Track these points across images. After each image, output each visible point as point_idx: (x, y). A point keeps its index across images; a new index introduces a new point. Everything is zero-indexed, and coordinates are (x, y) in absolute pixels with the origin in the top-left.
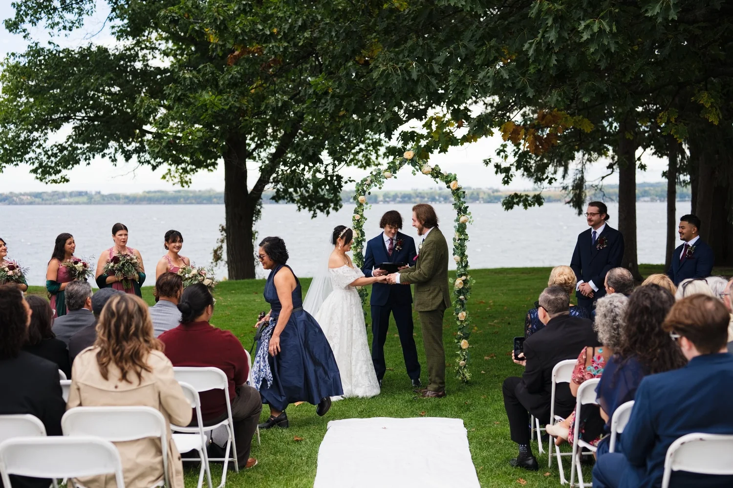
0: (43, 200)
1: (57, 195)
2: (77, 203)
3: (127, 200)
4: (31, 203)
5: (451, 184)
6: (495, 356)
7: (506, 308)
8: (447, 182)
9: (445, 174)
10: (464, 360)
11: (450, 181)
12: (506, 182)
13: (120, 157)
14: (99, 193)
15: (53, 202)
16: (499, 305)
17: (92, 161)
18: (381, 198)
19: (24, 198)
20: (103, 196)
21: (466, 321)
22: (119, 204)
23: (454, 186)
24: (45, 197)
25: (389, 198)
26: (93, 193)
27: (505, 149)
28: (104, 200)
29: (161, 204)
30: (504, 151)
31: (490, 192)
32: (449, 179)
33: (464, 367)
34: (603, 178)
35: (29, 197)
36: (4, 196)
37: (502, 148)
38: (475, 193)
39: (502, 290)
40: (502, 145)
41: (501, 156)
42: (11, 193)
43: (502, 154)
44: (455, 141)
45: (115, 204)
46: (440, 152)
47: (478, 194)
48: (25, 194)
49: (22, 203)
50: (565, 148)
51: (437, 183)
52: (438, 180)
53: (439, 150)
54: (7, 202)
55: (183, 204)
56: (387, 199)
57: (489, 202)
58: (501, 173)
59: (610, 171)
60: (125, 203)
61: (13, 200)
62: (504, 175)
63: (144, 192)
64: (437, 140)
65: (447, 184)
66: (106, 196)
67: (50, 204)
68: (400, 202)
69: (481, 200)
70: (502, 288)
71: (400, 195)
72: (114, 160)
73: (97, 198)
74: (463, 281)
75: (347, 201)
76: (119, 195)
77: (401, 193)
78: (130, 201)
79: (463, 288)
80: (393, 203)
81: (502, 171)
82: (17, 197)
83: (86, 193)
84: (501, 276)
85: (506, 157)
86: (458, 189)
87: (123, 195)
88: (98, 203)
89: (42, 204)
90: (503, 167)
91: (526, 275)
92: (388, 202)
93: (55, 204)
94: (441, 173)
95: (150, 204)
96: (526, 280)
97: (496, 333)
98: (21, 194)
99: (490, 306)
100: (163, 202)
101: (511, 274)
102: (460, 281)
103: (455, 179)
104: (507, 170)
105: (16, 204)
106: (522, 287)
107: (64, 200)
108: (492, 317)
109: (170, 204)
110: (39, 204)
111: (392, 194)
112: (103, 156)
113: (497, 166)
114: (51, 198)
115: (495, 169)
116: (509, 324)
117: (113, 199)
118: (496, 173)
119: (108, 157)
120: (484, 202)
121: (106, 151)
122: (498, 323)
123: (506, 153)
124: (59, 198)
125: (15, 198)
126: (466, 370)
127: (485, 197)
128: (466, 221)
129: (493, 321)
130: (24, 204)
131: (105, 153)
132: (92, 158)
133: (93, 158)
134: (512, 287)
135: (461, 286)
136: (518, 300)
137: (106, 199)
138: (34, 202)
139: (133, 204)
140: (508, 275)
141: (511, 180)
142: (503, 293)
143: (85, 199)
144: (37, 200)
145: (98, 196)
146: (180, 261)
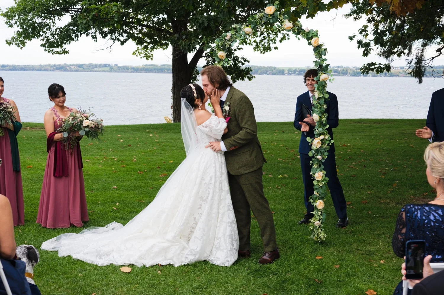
0: (83, 69)
1: (92, 66)
2: (104, 71)
3: (133, 70)
4: (76, 71)
5: (313, 41)
6: (352, 204)
7: (362, 151)
8: (309, 39)
9: (306, 31)
10: (319, 220)
11: (312, 38)
12: (365, 54)
13: (99, 36)
14: (117, 65)
15: (89, 70)
16: (357, 148)
17: (80, 38)
18: (286, 72)
19: (73, 67)
20: (119, 68)
21: (322, 181)
22: (128, 72)
23: (315, 43)
24: (85, 67)
25: (291, 72)
26: (113, 65)
27: (366, 29)
28: (119, 69)
29: (153, 73)
30: (366, 31)
31: (355, 69)
32: (310, 36)
33: (319, 227)
34: (433, 58)
35: (75, 67)
36: (61, 66)
37: (363, 28)
38: (345, 70)
39: (360, 136)
40: (364, 26)
41: (363, 34)
42: (65, 64)
43: (364, 33)
44: (322, 6)
45: (126, 72)
46: (307, 17)
47: (347, 71)
48: (73, 65)
49: (71, 70)
50: (413, 30)
51: (299, 39)
52: (299, 36)
53: (307, 15)
54: (62, 69)
55: (167, 73)
56: (290, 73)
57: (353, 76)
58: (362, 47)
59: (438, 54)
60: (132, 72)
61: (66, 69)
62: (364, 49)
63: (143, 65)
64: (305, 6)
65: (308, 40)
66: (120, 67)
67: (88, 72)
68: (298, 75)
69: (348, 74)
70: (360, 134)
71: (298, 70)
72: (94, 37)
73: (115, 68)
74: (321, 140)
75: (265, 73)
76: (128, 66)
77: (299, 69)
78: (135, 70)
79: (321, 147)
80: (294, 75)
81: (363, 46)
82: (68, 67)
83: (109, 65)
84: (359, 124)
85: (367, 35)
86: (319, 46)
87: (131, 67)
88: (116, 71)
89: (83, 71)
90: (364, 42)
91: (377, 124)
92: (291, 74)
93: (91, 71)
94: (302, 29)
95: (147, 72)
96: (377, 128)
97: (354, 176)
98: (71, 65)
99: (350, 149)
100: (154, 72)
101: (367, 123)
102: (319, 140)
103: (317, 35)
104: (367, 45)
105: (68, 71)
106: (374, 133)
107: (97, 69)
108: (351, 159)
109: (159, 73)
110: (81, 71)
111: (294, 69)
112: (87, 35)
113: (360, 42)
114: (88, 67)
115: (358, 45)
116: (365, 166)
117: (125, 69)
118: (359, 47)
119: (90, 35)
120: (351, 76)
121: (90, 31)
122: (356, 165)
123: (367, 32)
124: (93, 68)
125: (67, 67)
126: (320, 231)
127: (351, 72)
128: (326, 79)
129: (352, 163)
130: (72, 71)
131: (88, 33)
132: (79, 36)
133: (81, 36)
134: (367, 134)
135: (319, 146)
136: (371, 144)
137: (121, 69)
138: (79, 70)
139: (136, 72)
140: (364, 124)
141: (370, 53)
142: (360, 138)
143: (108, 69)
144: (80, 69)
145: (116, 67)
146: (67, 111)
